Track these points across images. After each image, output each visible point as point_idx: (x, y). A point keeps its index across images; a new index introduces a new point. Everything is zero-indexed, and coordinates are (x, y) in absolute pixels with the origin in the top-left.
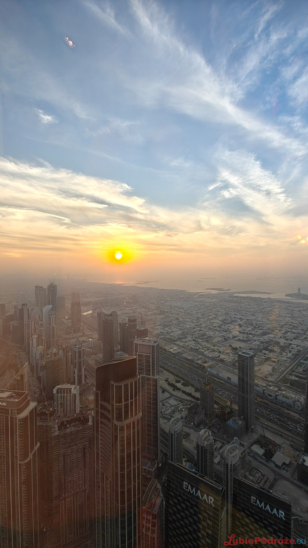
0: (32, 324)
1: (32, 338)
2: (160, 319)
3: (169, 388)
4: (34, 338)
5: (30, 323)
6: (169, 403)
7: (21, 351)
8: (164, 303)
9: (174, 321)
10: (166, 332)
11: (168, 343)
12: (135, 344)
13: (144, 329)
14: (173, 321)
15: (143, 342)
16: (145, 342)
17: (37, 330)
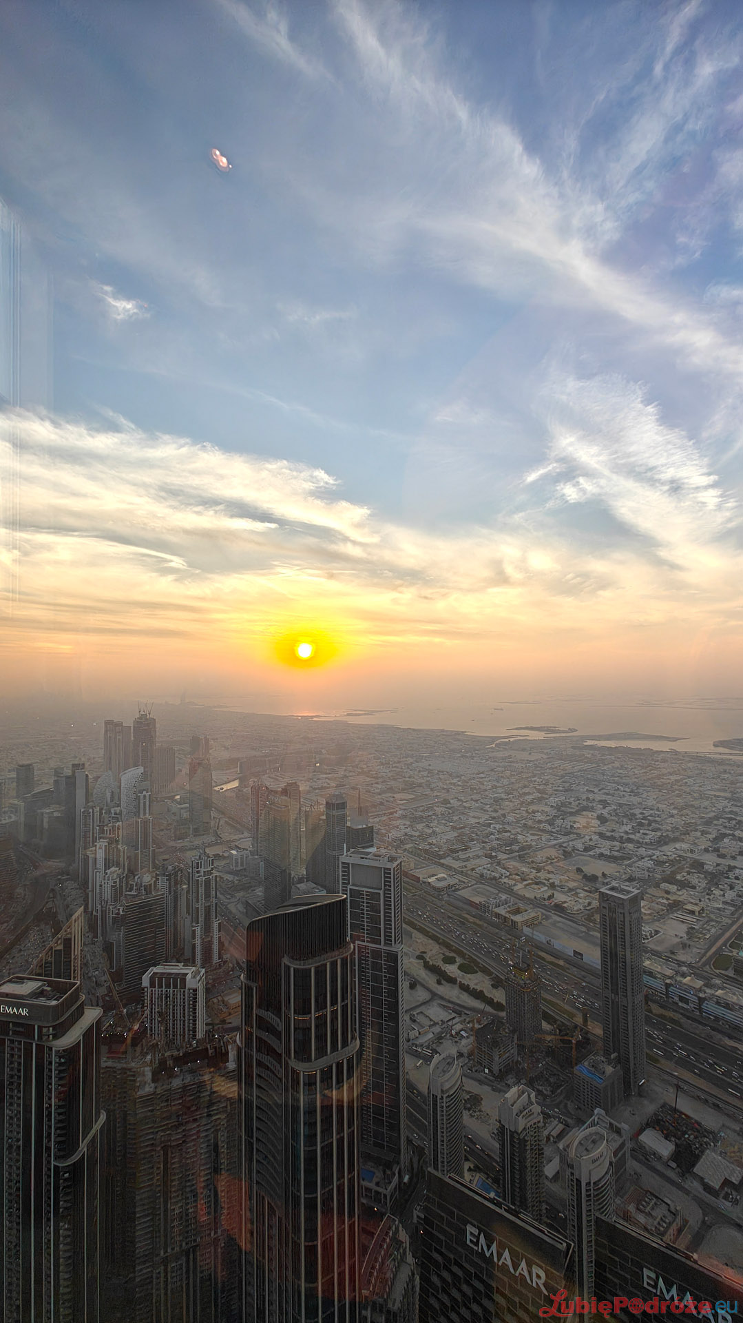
0: (95, 814)
1: (94, 848)
2: (403, 804)
3: (427, 978)
4: (100, 848)
5: (91, 810)
6: (427, 1016)
7: (67, 880)
8: (412, 763)
9: (438, 807)
10: (417, 834)
11: (424, 863)
12: (343, 863)
13: (364, 826)
14: (435, 808)
15: (363, 858)
16: (366, 859)
17: (105, 828)
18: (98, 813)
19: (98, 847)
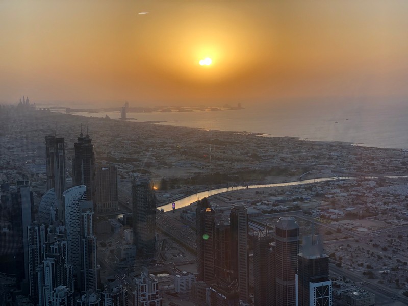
0: (41, 232)
1: (42, 266)
4: (48, 266)
17: (51, 247)
18: (44, 231)
19: (45, 264)
